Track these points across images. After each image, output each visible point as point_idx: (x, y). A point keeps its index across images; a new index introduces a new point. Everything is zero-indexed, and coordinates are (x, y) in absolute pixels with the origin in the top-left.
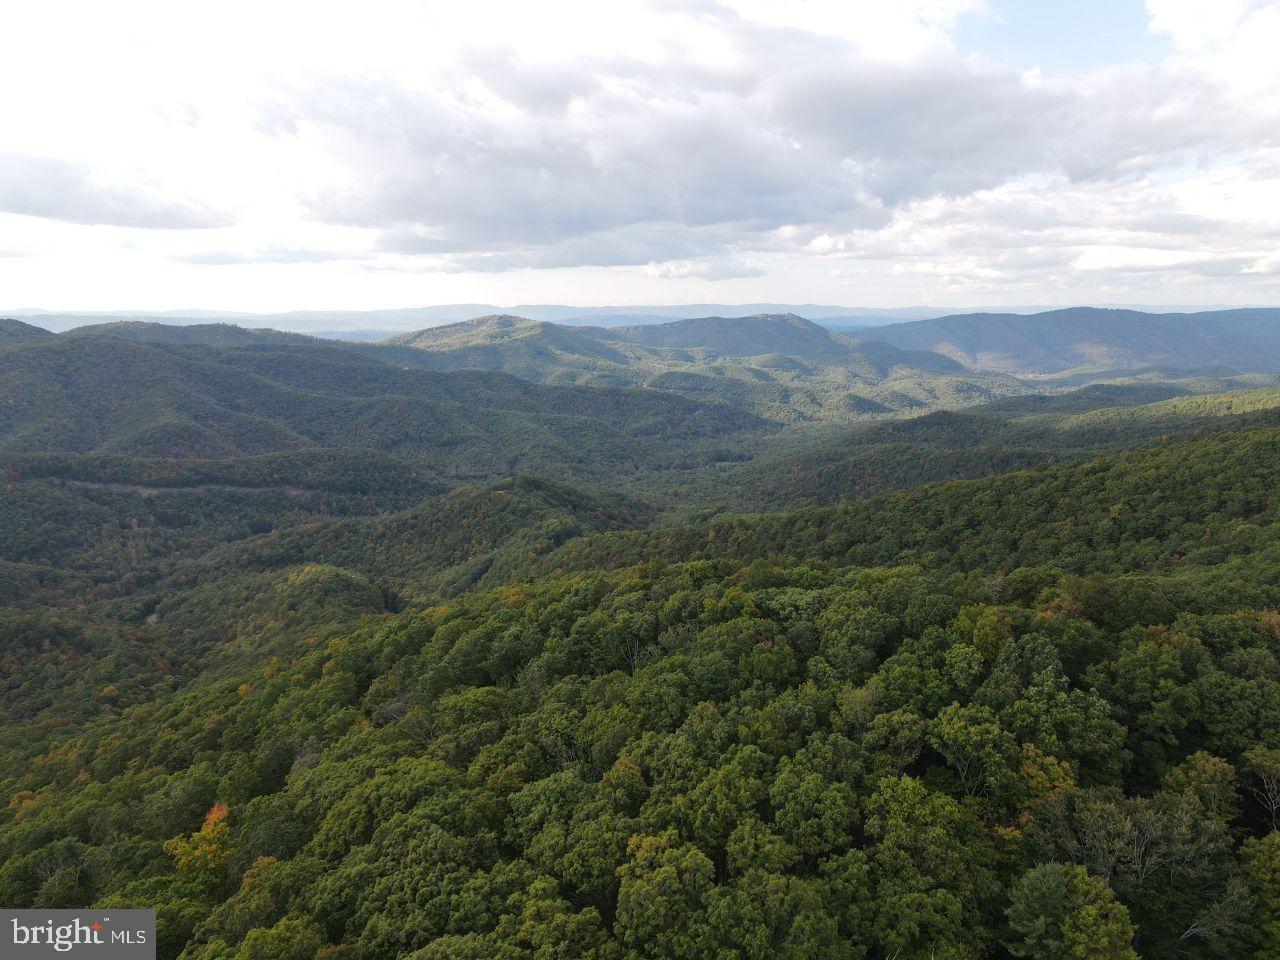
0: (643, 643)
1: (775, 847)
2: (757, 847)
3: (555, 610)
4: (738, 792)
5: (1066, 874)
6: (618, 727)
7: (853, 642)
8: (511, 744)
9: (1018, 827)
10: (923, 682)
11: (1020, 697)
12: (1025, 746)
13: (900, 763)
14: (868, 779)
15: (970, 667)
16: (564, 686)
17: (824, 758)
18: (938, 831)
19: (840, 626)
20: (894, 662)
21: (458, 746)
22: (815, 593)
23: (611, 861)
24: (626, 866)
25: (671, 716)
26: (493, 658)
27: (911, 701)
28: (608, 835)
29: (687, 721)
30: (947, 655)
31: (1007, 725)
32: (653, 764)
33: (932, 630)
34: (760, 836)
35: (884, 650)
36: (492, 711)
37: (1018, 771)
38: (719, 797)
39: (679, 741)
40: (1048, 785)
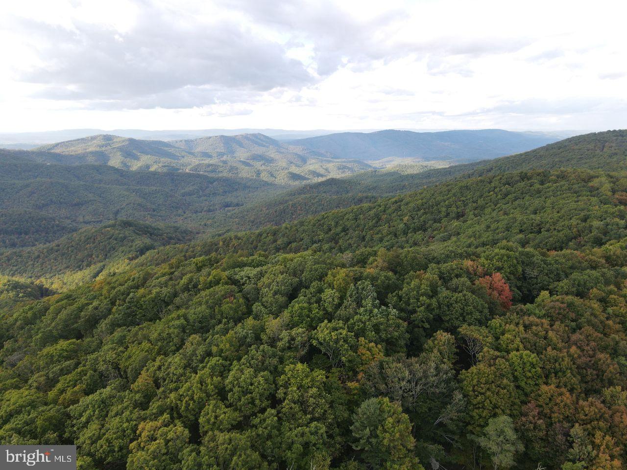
0: (167, 304)
1: (226, 415)
2: (216, 417)
3: (120, 291)
4: (207, 386)
5: (380, 402)
6: (144, 354)
7: (275, 293)
8: (80, 373)
9: (358, 381)
10: (310, 311)
11: (356, 313)
12: (360, 339)
13: (298, 355)
14: (280, 367)
15: (333, 301)
16: (118, 333)
17: (257, 359)
18: (315, 390)
19: (269, 286)
20: (296, 302)
21: (48, 378)
22: (259, 269)
23: (126, 441)
24: (136, 442)
25: (176, 345)
26: (81, 321)
27: (304, 322)
28: (126, 425)
29: (184, 347)
30: (322, 296)
31: (350, 329)
32: (161, 375)
33: (315, 284)
34: (218, 410)
35: (292, 296)
36: (72, 354)
37: (356, 353)
38: (196, 391)
39: (176, 360)
40: (371, 358)
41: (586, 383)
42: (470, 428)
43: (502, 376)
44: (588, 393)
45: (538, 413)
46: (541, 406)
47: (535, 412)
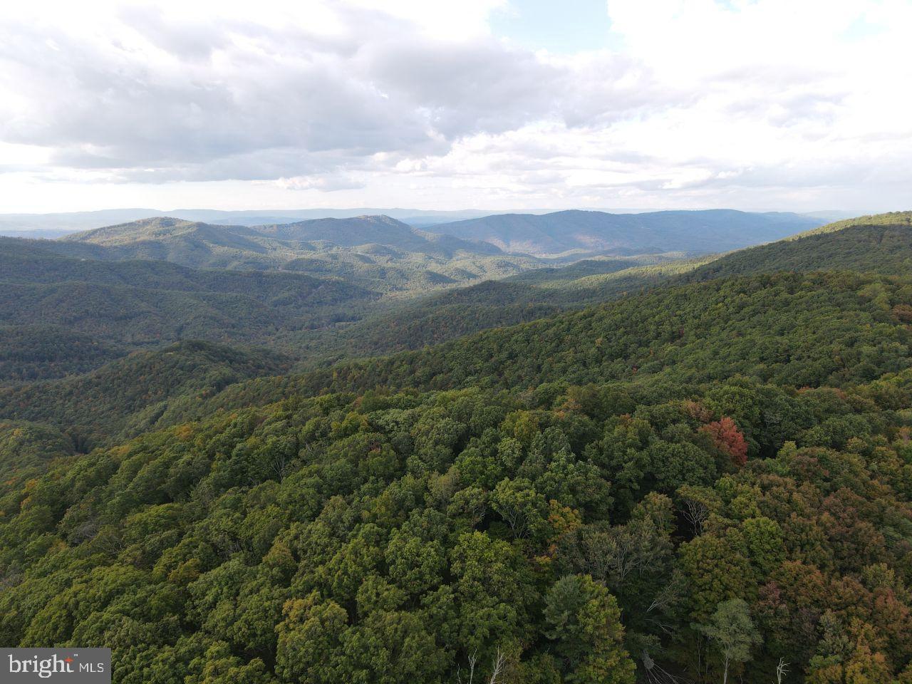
0: (288, 458)
1: (391, 593)
2: (378, 595)
4: (363, 558)
5: (579, 581)
6: (272, 522)
7: (436, 443)
8: (188, 545)
9: (548, 555)
10: (485, 466)
11: (546, 470)
12: (551, 502)
13: (473, 523)
14: (451, 536)
15: (513, 453)
16: (229, 496)
17: (422, 527)
18: (500, 565)
19: (427, 433)
20: (465, 455)
21: (144, 553)
22: (410, 411)
23: (270, 622)
24: (282, 623)
25: (311, 509)
26: (170, 481)
27: (478, 480)
28: (267, 604)
29: (324, 511)
30: (499, 446)
31: (540, 489)
32: (300, 546)
33: (489, 431)
34: (379, 587)
35: (458, 447)
36: (172, 521)
37: (547, 519)
38: (349, 563)
39: (318, 527)
40: (566, 525)
41: (842, 559)
42: (693, 615)
43: (734, 549)
44: (843, 571)
45: (780, 596)
46: (784, 588)
47: (777, 594)
